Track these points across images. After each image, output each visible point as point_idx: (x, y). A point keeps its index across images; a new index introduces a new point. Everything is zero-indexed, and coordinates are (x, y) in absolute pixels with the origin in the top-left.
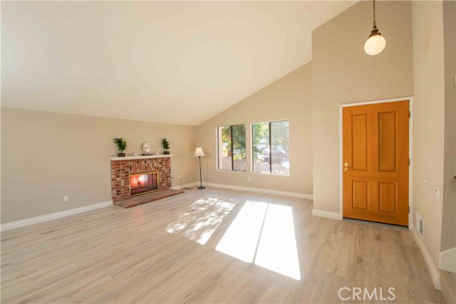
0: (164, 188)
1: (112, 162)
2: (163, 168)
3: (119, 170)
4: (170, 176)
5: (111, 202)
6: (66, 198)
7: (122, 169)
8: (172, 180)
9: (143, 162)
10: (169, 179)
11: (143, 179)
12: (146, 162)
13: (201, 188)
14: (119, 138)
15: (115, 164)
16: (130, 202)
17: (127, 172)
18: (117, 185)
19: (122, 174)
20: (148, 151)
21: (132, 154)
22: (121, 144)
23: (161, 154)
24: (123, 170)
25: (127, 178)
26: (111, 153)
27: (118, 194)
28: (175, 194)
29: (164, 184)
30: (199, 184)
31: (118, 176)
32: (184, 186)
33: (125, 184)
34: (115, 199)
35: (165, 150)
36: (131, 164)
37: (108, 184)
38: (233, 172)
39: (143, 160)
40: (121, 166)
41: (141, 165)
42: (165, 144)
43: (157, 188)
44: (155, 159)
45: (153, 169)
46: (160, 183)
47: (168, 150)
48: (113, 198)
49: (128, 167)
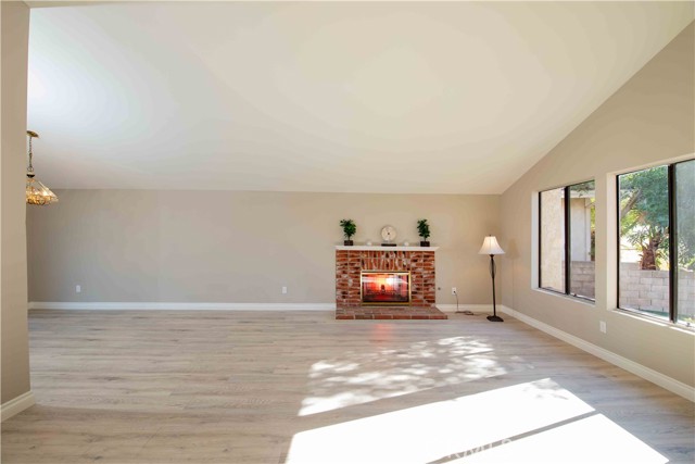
0: (419, 303)
1: (337, 251)
2: (420, 270)
3: (346, 264)
4: (433, 285)
5: (333, 307)
6: (284, 290)
7: (350, 262)
8: (437, 292)
9: (383, 256)
10: (431, 289)
11: (390, 282)
12: (387, 256)
13: (494, 318)
14: (347, 219)
15: (342, 255)
16: (363, 310)
17: (357, 268)
18: (343, 285)
19: (349, 269)
20: (387, 239)
21: (366, 241)
22: (349, 228)
23: (417, 245)
24: (352, 264)
25: (357, 277)
26: (337, 239)
27: (344, 297)
28: (443, 317)
29: (421, 297)
30: (489, 309)
31: (344, 273)
32: (462, 308)
33: (353, 285)
34: (339, 303)
35: (422, 239)
36: (364, 257)
37: (332, 282)
38: (567, 298)
39: (383, 252)
40: (350, 259)
41: (379, 261)
42: (423, 229)
43: (408, 301)
44: (404, 252)
45: (399, 269)
46: (413, 293)
47: (428, 239)
48: (337, 301)
49: (359, 260)
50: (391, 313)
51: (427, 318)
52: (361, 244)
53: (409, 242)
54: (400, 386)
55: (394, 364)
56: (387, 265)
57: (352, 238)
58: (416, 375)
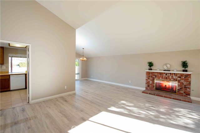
0: (181, 94)
1: (146, 72)
2: (182, 81)
3: (149, 76)
4: (189, 88)
5: (144, 89)
7: (151, 76)
8: (192, 91)
9: (164, 75)
10: (188, 90)
12: (166, 75)
14: (150, 62)
15: (148, 73)
17: (153, 78)
18: (148, 83)
19: (150, 78)
20: (166, 68)
21: (157, 69)
22: (151, 64)
23: (181, 71)
24: (152, 76)
25: (153, 81)
26: (146, 69)
27: (148, 87)
29: (182, 92)
31: (149, 79)
33: (152, 83)
36: (156, 74)
37: (145, 81)
39: (164, 73)
40: (151, 75)
41: (163, 76)
42: (185, 65)
43: (176, 93)
44: (174, 74)
45: (172, 80)
46: (178, 90)
47: (186, 69)
48: (146, 88)
49: (154, 75)
52: (156, 70)
53: (177, 69)
56: (166, 78)
57: (152, 68)
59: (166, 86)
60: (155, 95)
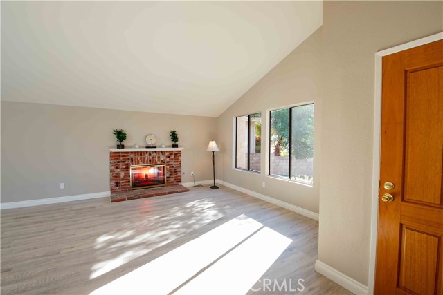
0: (171, 184)
1: (111, 153)
2: (172, 162)
3: (119, 162)
4: (180, 171)
5: (108, 194)
6: (62, 186)
7: (121, 160)
8: (182, 175)
9: (147, 155)
10: (179, 174)
11: (151, 172)
12: (150, 155)
13: (214, 187)
14: (119, 129)
15: (115, 156)
16: (132, 194)
17: (127, 164)
18: (116, 177)
19: (121, 166)
20: (150, 143)
21: (134, 144)
22: (121, 136)
23: (169, 147)
24: (123, 162)
25: (127, 171)
26: (111, 144)
27: (117, 186)
28: (187, 190)
29: (172, 180)
30: (211, 182)
31: (117, 168)
32: (197, 183)
33: (124, 176)
34: (113, 191)
35: (173, 143)
36: (131, 156)
37: (107, 176)
38: (249, 172)
39: (147, 152)
40: (121, 158)
41: (144, 158)
42: (174, 136)
43: (164, 183)
44: (161, 152)
45: (158, 163)
46: (167, 177)
47: (177, 143)
48: (111, 189)
49: (129, 159)
50: (153, 193)
51: (177, 192)
52: (131, 147)
53: (165, 145)
54: (164, 238)
55: (159, 225)
56: (150, 161)
57: (124, 143)
58: (174, 229)
59: (147, 176)
60: (139, 198)
